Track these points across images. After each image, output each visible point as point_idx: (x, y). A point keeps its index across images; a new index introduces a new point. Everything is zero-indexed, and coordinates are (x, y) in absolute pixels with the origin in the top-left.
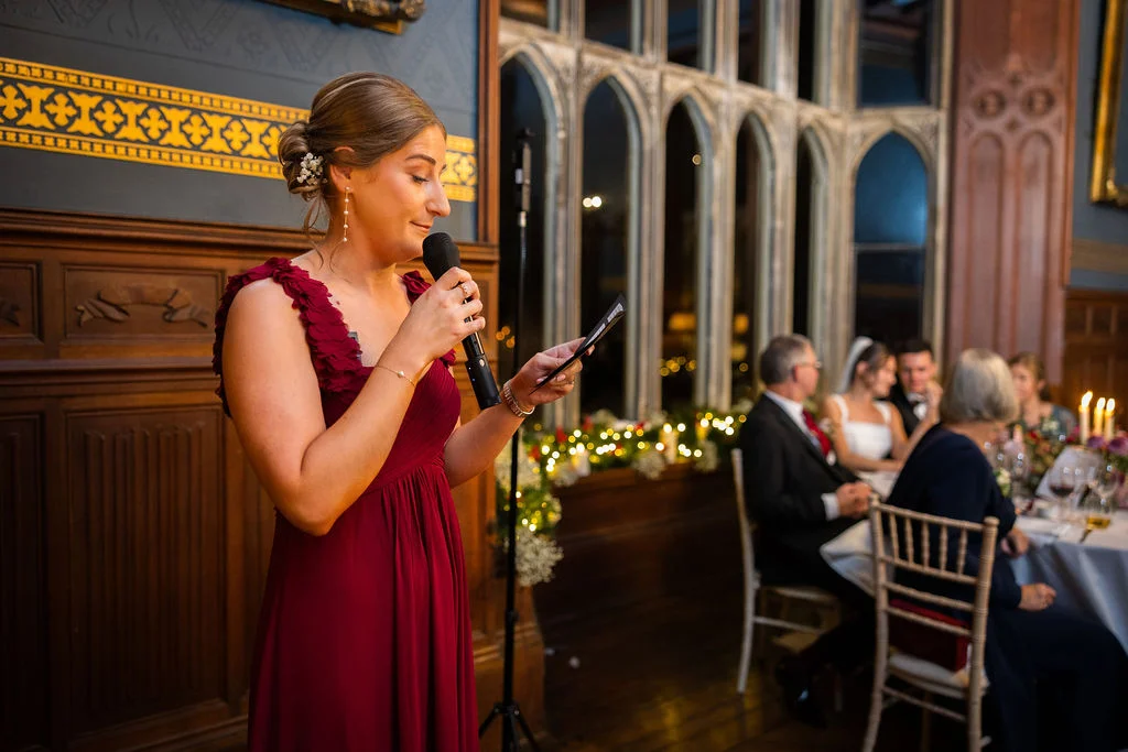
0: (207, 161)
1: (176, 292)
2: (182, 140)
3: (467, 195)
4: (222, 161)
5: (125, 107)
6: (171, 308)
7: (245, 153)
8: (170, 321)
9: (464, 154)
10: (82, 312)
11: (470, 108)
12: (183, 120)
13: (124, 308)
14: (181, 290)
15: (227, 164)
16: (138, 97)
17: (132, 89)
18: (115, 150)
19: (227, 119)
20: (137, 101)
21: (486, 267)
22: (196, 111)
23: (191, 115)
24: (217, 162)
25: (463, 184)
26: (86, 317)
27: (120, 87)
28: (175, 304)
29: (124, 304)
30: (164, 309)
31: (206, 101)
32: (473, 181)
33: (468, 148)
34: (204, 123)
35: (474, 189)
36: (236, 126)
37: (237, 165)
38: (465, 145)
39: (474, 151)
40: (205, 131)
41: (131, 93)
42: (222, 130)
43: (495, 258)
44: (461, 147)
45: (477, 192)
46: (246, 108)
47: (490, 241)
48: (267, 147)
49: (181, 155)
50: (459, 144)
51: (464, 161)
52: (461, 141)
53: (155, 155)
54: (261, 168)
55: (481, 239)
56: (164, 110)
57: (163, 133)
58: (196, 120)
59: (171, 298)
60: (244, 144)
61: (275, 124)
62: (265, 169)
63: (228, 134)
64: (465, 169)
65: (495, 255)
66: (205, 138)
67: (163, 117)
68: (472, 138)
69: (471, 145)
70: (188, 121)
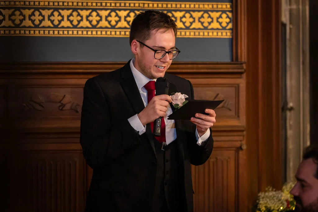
0: (80, 33)
1: (65, 96)
2: (68, 24)
3: (227, 35)
4: (87, 31)
5: (44, 12)
6: (62, 104)
7: (99, 26)
8: (62, 110)
9: (224, 12)
10: (24, 106)
12: (69, 14)
13: (42, 104)
14: (67, 95)
15: (89, 33)
16: (49, 7)
18: (39, 32)
19: (90, 11)
20: (49, 9)
21: (239, 76)
22: (75, 10)
23: (73, 12)
24: (85, 33)
25: (224, 28)
26: (26, 108)
28: (64, 102)
29: (42, 102)
30: (59, 104)
31: (80, 4)
32: (230, 26)
33: (226, 8)
34: (79, 15)
35: (230, 31)
36: (94, 14)
37: (94, 33)
38: (224, 6)
39: (230, 9)
40: (79, 18)
41: (46, 6)
42: (87, 17)
43: (243, 70)
44: (222, 8)
45: (232, 32)
46: (99, 4)
47: (239, 60)
48: (109, 22)
49: (68, 31)
50: (220, 6)
51: (224, 16)
52: (222, 5)
53: (56, 32)
54: (106, 33)
55: (234, 60)
56: (61, 11)
57: (60, 22)
58: (75, 14)
59: (62, 99)
60: (98, 22)
61: (113, 10)
62: (109, 33)
63: (90, 18)
64: (225, 20)
65: (242, 68)
66: (79, 22)
67: (60, 14)
68: (229, 2)
69: (229, 6)
70: (71, 15)
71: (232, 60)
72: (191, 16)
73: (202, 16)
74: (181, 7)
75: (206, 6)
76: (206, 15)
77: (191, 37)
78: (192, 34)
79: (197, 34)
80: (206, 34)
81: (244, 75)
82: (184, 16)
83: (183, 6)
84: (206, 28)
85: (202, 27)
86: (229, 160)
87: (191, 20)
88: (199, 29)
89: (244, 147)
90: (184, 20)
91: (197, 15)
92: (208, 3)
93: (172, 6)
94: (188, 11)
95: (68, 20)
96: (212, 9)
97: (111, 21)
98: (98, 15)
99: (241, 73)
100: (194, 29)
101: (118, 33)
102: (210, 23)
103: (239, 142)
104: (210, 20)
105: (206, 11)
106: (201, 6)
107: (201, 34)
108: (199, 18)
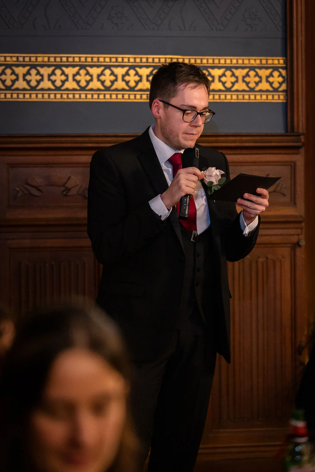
0: (89, 96)
1: (69, 178)
2: (74, 86)
3: (279, 98)
4: (99, 95)
5: (42, 71)
6: (66, 187)
7: (113, 87)
8: (66, 195)
9: (275, 69)
10: (18, 191)
11: (280, 34)
12: (75, 73)
13: (40, 188)
14: (72, 177)
15: (101, 96)
16: (50, 63)
17: (46, 59)
18: (37, 96)
19: (102, 68)
20: (49, 66)
21: (295, 151)
22: (83, 67)
23: (80, 70)
24: (95, 96)
25: (276, 90)
26: (20, 194)
27: (40, 59)
28: (69, 185)
29: (41, 186)
30: (63, 188)
31: (89, 60)
32: (284, 87)
33: (279, 64)
34: (88, 73)
35: (284, 94)
36: (107, 72)
37: (108, 96)
38: (276, 62)
39: (284, 66)
40: (88, 78)
41: (45, 62)
42: (99, 76)
43: (300, 144)
44: (273, 64)
45: (287, 95)
46: (113, 60)
47: (296, 131)
48: (127, 83)
49: (74, 94)
50: (270, 62)
51: (276, 74)
52: (273, 60)
53: (58, 96)
54: (123, 96)
55: (289, 130)
56: (64, 69)
57: (63, 82)
58: (83, 72)
59: (67, 182)
60: (113, 82)
61: (132, 67)
62: (126, 96)
63: (102, 78)
64: (277, 79)
65: (300, 141)
66: (88, 82)
67: (63, 73)
68: (282, 56)
69: (282, 61)
70: (78, 73)
71: (287, 131)
72: (233, 75)
73: (247, 75)
74: (219, 63)
75: (252, 62)
76: (252, 73)
77: (232, 101)
78: (234, 97)
79: (240, 97)
80: (252, 97)
81: (302, 150)
82: (224, 75)
83: (222, 61)
84: (252, 90)
85: (247, 89)
86: (283, 259)
87: (233, 79)
88: (244, 91)
89: (303, 243)
90: (223, 79)
91: (240, 73)
92: (255, 58)
93: (208, 61)
94: (228, 68)
95: (74, 80)
96: (261, 65)
97: (129, 81)
98: (112, 73)
99: (298, 148)
100: (237, 91)
101: (138, 97)
102: (257, 84)
103: (296, 237)
104: (257, 79)
105: (252, 68)
106: (246, 62)
107: (246, 97)
108: (244, 77)
